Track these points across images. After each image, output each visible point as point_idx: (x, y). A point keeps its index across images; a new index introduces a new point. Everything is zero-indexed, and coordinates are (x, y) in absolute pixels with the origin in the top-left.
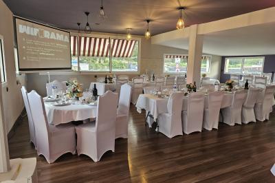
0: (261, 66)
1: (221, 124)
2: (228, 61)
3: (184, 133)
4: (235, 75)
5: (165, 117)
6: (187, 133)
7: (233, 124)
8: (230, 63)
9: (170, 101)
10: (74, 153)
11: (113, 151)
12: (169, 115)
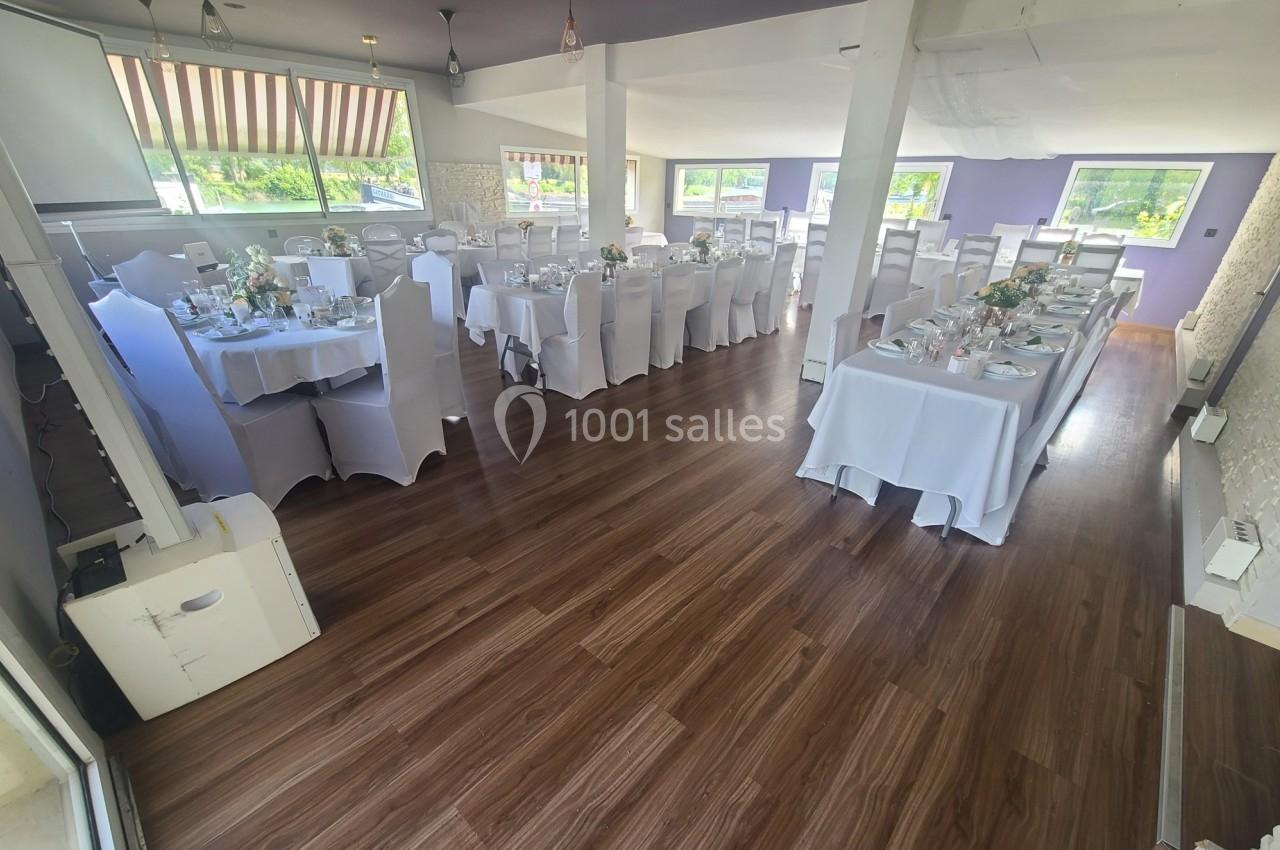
0: (760, 192)
1: (689, 350)
2: (681, 173)
3: (609, 383)
4: (705, 220)
5: (560, 345)
6: (618, 382)
7: (712, 348)
8: (688, 182)
9: (570, 299)
10: (327, 476)
11: (443, 451)
12: (571, 340)
